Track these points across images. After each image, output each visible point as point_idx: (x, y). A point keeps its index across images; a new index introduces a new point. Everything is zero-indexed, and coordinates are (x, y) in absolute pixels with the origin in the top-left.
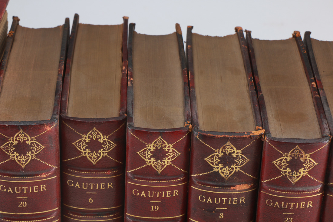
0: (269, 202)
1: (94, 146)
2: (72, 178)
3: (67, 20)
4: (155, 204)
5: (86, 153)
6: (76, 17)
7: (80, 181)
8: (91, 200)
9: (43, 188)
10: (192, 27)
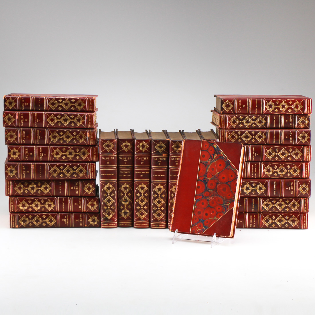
0: (172, 159)
1: (126, 146)
2: (120, 156)
3: (115, 130)
4: (142, 162)
5: (124, 148)
6: (117, 129)
7: (123, 157)
8: (125, 163)
9: (113, 158)
10: (150, 130)
